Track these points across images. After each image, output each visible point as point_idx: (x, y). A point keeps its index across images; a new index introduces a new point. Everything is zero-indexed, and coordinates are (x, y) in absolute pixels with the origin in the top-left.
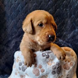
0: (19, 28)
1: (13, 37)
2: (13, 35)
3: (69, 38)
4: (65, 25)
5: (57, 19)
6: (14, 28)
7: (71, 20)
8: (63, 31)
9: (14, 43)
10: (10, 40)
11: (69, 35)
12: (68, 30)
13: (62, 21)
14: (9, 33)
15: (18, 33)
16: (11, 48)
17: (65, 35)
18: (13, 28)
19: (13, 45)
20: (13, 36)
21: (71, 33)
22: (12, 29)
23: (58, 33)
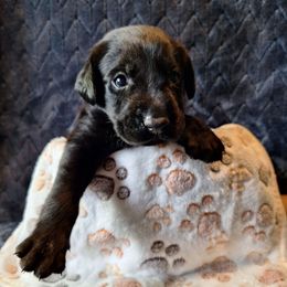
0: (73, 53)
1: (51, 84)
2: (51, 76)
3: (257, 95)
4: (247, 46)
5: (217, 23)
6: (53, 50)
7: (271, 29)
8: (239, 67)
9: (53, 109)
10: (40, 98)
11: (258, 85)
12: (259, 66)
13: (239, 32)
14: (35, 69)
15: (68, 69)
16: (46, 126)
17: (245, 87)
18: (50, 49)
19: (52, 115)
20: (51, 80)
21: (266, 78)
22: (46, 55)
23: (220, 75)
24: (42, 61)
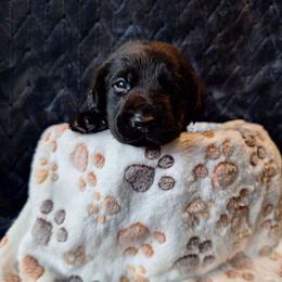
24: (19, 26)
